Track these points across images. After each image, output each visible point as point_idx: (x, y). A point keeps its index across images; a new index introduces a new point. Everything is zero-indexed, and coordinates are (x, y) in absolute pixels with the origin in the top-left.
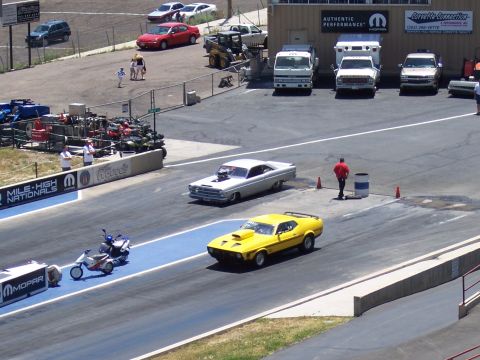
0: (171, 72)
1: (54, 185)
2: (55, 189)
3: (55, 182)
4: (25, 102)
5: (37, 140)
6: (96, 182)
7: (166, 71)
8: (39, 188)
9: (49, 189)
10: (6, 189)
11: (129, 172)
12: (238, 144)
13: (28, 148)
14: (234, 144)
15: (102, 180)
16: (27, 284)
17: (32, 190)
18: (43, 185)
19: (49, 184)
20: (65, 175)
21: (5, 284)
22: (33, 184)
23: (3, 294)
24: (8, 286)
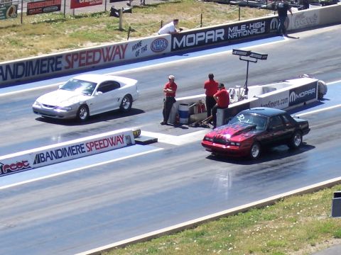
1: (263, 26)
2: (263, 30)
3: (264, 24)
6: (294, 28)
8: (252, 28)
9: (259, 30)
10: (229, 26)
11: (317, 22)
15: (298, 27)
16: (305, 93)
17: (247, 29)
18: (255, 25)
19: (259, 25)
20: (272, 18)
21: (291, 91)
22: (247, 24)
23: (289, 100)
24: (293, 93)
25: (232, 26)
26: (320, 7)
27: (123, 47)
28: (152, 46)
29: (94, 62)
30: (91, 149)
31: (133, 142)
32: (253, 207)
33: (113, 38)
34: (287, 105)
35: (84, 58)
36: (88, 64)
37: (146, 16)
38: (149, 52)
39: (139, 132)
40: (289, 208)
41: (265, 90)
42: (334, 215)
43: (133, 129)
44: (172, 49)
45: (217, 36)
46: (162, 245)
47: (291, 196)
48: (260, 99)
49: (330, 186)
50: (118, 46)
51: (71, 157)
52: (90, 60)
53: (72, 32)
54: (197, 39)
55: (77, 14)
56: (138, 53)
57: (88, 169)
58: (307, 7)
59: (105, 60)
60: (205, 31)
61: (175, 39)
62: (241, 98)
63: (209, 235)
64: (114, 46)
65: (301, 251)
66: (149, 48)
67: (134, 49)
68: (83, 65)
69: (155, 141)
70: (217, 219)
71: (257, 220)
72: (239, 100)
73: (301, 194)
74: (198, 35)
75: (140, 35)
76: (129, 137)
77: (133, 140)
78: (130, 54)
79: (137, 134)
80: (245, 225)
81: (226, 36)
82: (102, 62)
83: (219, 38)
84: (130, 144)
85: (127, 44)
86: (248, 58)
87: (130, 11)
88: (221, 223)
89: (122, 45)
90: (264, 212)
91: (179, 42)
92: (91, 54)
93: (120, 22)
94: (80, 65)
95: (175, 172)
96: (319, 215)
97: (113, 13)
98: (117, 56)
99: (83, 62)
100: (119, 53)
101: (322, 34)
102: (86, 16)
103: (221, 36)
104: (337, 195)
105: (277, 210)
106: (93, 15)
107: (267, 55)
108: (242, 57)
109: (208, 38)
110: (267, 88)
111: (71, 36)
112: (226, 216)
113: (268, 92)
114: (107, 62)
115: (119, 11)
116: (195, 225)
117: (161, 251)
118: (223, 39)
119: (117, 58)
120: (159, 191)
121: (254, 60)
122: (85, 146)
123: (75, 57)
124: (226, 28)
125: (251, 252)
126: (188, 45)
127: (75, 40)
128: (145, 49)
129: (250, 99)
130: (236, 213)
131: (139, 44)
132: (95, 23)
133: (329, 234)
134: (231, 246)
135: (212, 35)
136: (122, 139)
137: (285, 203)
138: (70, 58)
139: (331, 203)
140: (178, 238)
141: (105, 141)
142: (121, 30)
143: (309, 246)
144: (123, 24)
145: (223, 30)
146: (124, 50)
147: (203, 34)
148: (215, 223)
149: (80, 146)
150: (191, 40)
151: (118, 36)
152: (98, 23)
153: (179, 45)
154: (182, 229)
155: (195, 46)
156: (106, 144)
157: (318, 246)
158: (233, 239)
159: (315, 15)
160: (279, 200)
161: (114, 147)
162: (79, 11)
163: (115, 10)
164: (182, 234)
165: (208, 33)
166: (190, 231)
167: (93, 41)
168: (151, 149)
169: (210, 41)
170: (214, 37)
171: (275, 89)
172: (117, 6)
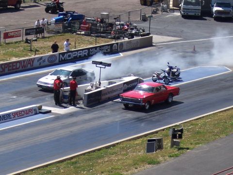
0: (123, 6)
2: (109, 50)
3: (110, 47)
4: (74, 12)
5: (84, 30)
6: (126, 49)
7: (119, 5)
8: (103, 49)
9: (107, 50)
10: (90, 48)
11: (139, 46)
12: (181, 37)
13: (79, 34)
14: (179, 37)
15: (128, 48)
16: (132, 85)
17: (100, 50)
18: (105, 48)
19: (107, 47)
20: (113, 44)
21: (124, 83)
22: (100, 47)
23: (123, 88)
24: (125, 85)
25: (92, 48)
26: (140, 37)
27: (33, 60)
28: (48, 60)
29: (17, 68)
30: (15, 117)
31: (38, 113)
32: (103, 148)
33: (27, 55)
34: (122, 91)
35: (10, 66)
36: (13, 69)
37: (45, 43)
38: (47, 63)
39: (41, 107)
40: (123, 148)
41: (110, 83)
42: (148, 151)
43: (38, 105)
44: (59, 61)
45: (84, 54)
46: (54, 169)
47: (124, 141)
48: (107, 88)
49: (146, 136)
50: (29, 60)
51: (4, 121)
52: (14, 67)
53: (4, 52)
54: (73, 56)
55: (7, 42)
56: (40, 63)
57: (13, 128)
58: (133, 38)
59: (22, 68)
60: (77, 51)
61: (61, 55)
62: (97, 88)
63: (80, 163)
64: (27, 59)
65: (129, 172)
66: (46, 60)
67: (38, 61)
68: (11, 70)
69: (50, 112)
70: (84, 154)
71: (106, 155)
72: (96, 89)
73: (130, 140)
74: (73, 53)
75: (42, 54)
76: (35, 110)
77: (38, 111)
78: (36, 64)
79: (40, 108)
80: (99, 158)
81: (88, 54)
82: (21, 69)
83: (85, 55)
84: (36, 114)
85: (34, 59)
86: (101, 66)
87: (36, 40)
88: (86, 156)
89: (31, 59)
90: (109, 150)
91: (63, 57)
92: (15, 64)
93: (31, 46)
94: (9, 70)
95: (61, 129)
96: (140, 152)
97: (27, 41)
98: (29, 65)
99: (10, 68)
100: (30, 63)
101: (141, 52)
102: (12, 43)
103: (86, 54)
104: (149, 141)
105: (117, 149)
106: (16, 42)
107: (111, 64)
108: (98, 65)
109: (79, 55)
110: (111, 82)
111: (4, 54)
112: (89, 152)
113: (112, 84)
114: (24, 68)
115: (30, 40)
116: (72, 158)
117: (53, 172)
118: (87, 55)
119: (29, 66)
120: (52, 139)
121: (104, 67)
122: (11, 115)
123: (6, 66)
124: (88, 49)
125: (102, 173)
126: (68, 59)
127: (6, 56)
128: (44, 61)
129: (102, 88)
130: (94, 151)
131: (41, 58)
132: (17, 47)
133: (145, 162)
134: (91, 169)
135: (81, 53)
136: (32, 110)
137: (121, 145)
138: (3, 66)
139: (146, 145)
140: (63, 165)
141: (23, 112)
142: (31, 50)
143: (134, 169)
144: (32, 47)
145: (87, 51)
146: (33, 62)
147: (76, 53)
148: (83, 157)
149: (9, 115)
150: (69, 56)
151: (29, 54)
152: (19, 47)
153: (63, 59)
154: (65, 160)
155: (72, 59)
156: (23, 114)
157: (139, 169)
158: (92, 166)
159: (137, 42)
160: (117, 144)
161: (27, 115)
162: (8, 40)
163: (28, 40)
164: (65, 163)
165: (79, 52)
166: (69, 161)
167: (16, 57)
168: (48, 116)
169: (80, 56)
170: (82, 55)
171: (116, 83)
172: (29, 37)
